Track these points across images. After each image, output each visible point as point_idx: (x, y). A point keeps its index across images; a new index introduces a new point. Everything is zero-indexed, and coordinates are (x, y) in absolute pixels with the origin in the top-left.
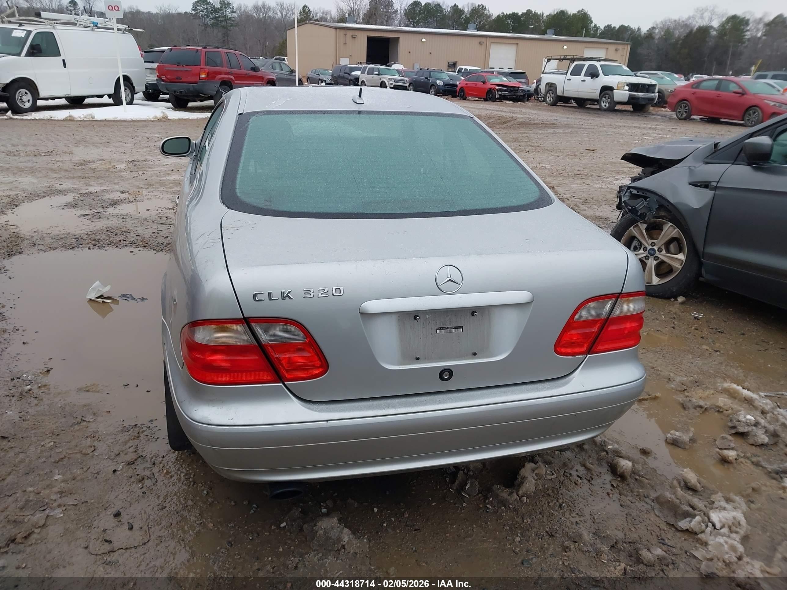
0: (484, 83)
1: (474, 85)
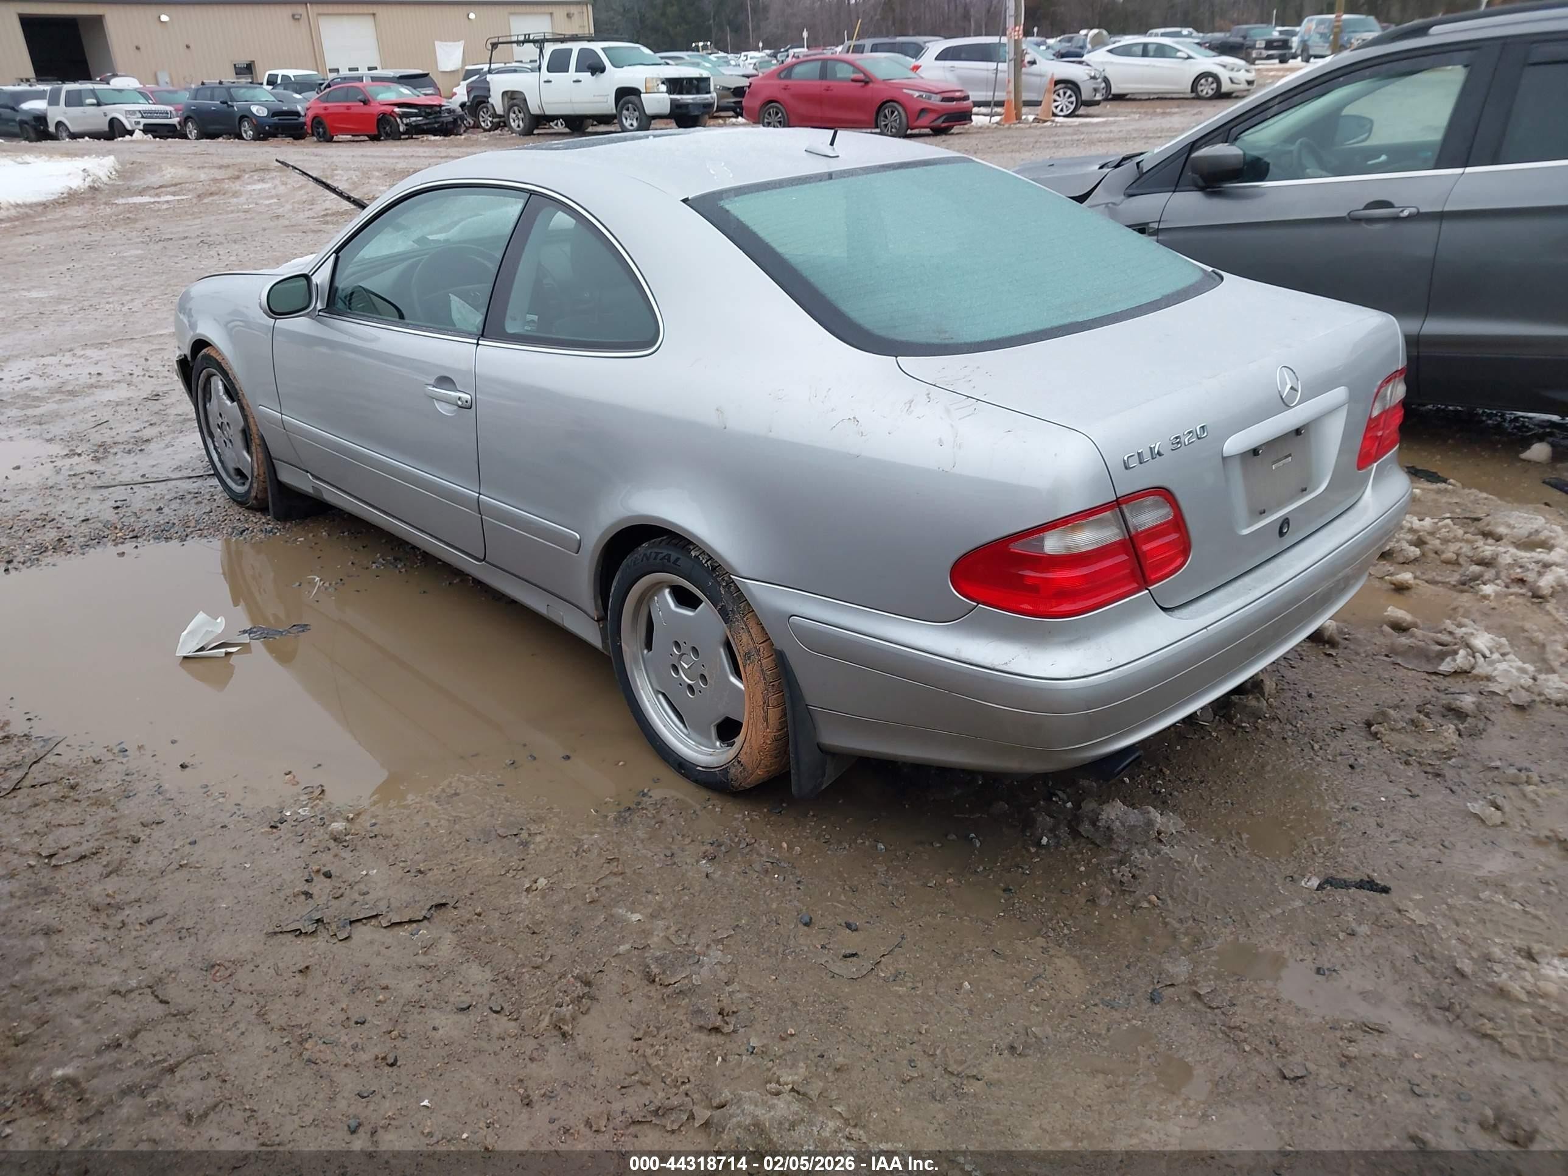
0: (366, 102)
1: (343, 110)
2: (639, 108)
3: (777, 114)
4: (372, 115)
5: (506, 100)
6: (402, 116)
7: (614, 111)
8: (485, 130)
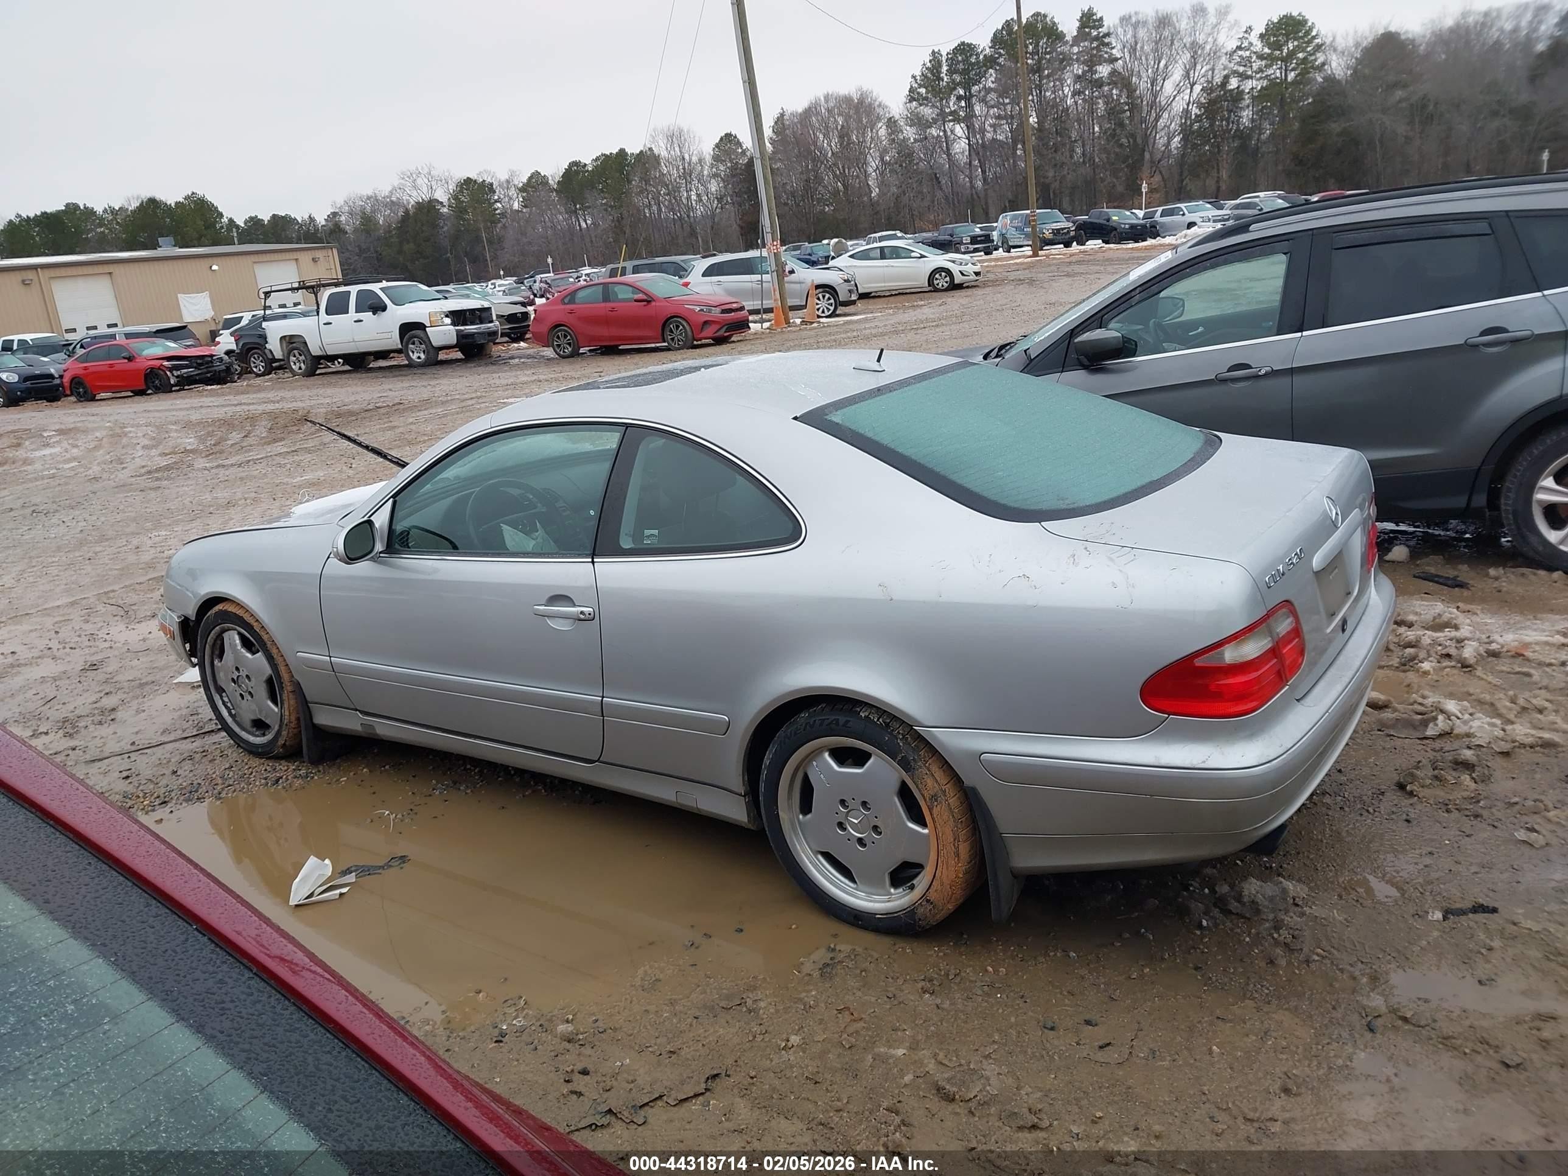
0: (130, 359)
1: (106, 368)
2: (426, 340)
3: (565, 337)
4: (138, 371)
5: (284, 345)
6: (171, 369)
7: (400, 346)
8: (258, 375)
